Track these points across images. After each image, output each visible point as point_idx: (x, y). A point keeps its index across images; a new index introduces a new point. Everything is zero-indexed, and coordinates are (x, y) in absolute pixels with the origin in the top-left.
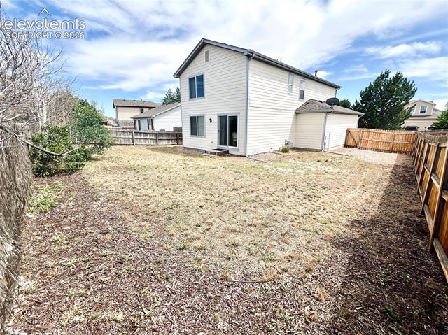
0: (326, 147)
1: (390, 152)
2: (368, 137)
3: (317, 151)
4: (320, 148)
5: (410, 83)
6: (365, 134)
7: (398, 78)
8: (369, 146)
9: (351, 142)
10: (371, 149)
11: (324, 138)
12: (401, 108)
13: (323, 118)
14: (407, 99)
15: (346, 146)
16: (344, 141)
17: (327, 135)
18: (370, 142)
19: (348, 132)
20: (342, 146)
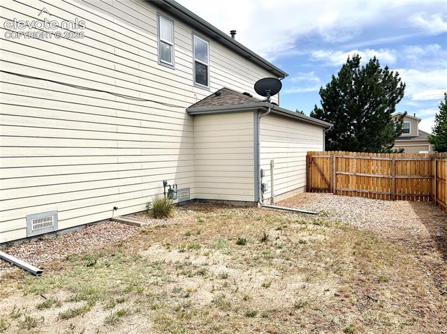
0: (267, 195)
1: (393, 197)
2: (347, 168)
3: (246, 205)
4: (252, 199)
5: (394, 75)
6: (342, 164)
7: (373, 66)
8: (352, 187)
9: (317, 181)
10: (357, 194)
11: (259, 174)
12: (387, 116)
13: (252, 126)
14: (392, 103)
15: (309, 188)
16: (304, 180)
17: (264, 166)
18: (353, 180)
19: (310, 160)
20: (302, 190)
